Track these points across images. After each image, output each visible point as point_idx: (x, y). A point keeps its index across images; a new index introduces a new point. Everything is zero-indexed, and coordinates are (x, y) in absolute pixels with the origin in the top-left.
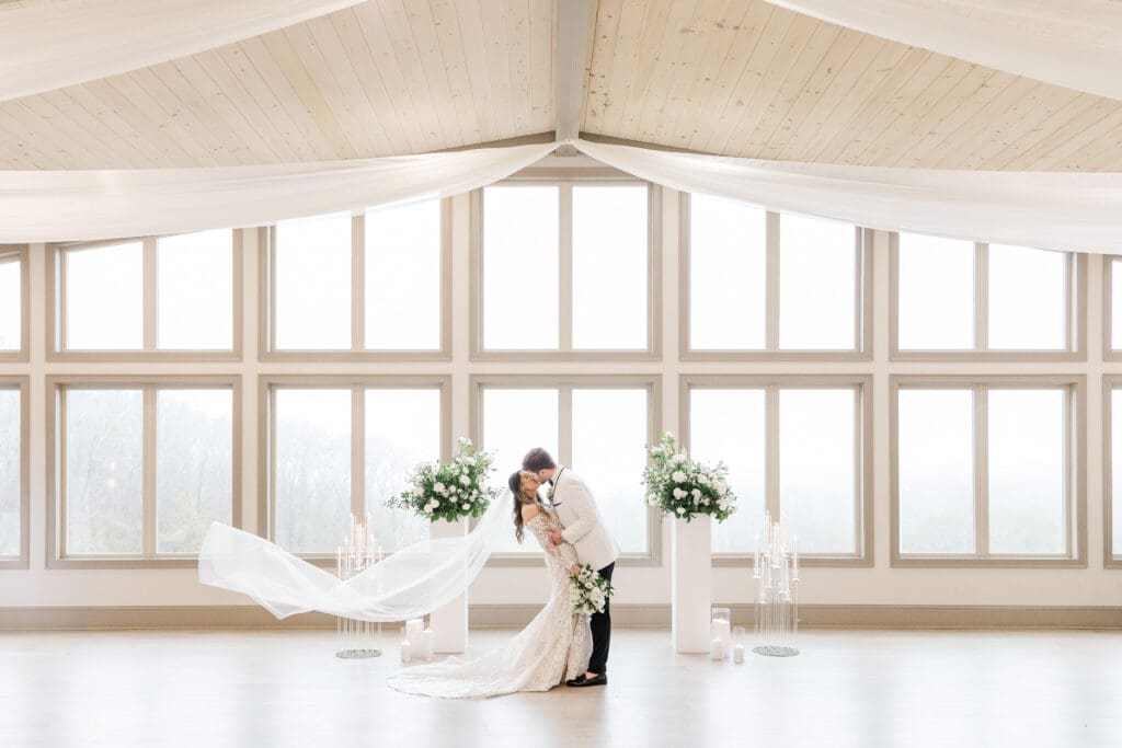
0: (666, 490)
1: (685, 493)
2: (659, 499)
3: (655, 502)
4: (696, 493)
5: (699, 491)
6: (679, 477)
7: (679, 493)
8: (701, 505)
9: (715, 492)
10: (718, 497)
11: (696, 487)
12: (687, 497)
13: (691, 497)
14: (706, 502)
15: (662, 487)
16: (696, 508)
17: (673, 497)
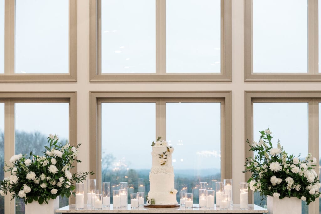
0: (264, 177)
1: (280, 181)
2: (259, 185)
3: (256, 187)
4: (290, 181)
5: (291, 179)
6: (275, 167)
7: (275, 180)
8: (293, 191)
9: (305, 179)
10: (308, 184)
11: (289, 175)
12: (281, 184)
13: (285, 184)
14: (298, 188)
15: (260, 175)
16: (289, 193)
17: (270, 183)
